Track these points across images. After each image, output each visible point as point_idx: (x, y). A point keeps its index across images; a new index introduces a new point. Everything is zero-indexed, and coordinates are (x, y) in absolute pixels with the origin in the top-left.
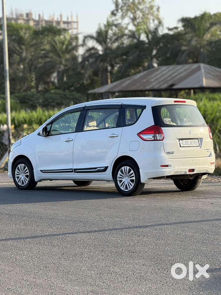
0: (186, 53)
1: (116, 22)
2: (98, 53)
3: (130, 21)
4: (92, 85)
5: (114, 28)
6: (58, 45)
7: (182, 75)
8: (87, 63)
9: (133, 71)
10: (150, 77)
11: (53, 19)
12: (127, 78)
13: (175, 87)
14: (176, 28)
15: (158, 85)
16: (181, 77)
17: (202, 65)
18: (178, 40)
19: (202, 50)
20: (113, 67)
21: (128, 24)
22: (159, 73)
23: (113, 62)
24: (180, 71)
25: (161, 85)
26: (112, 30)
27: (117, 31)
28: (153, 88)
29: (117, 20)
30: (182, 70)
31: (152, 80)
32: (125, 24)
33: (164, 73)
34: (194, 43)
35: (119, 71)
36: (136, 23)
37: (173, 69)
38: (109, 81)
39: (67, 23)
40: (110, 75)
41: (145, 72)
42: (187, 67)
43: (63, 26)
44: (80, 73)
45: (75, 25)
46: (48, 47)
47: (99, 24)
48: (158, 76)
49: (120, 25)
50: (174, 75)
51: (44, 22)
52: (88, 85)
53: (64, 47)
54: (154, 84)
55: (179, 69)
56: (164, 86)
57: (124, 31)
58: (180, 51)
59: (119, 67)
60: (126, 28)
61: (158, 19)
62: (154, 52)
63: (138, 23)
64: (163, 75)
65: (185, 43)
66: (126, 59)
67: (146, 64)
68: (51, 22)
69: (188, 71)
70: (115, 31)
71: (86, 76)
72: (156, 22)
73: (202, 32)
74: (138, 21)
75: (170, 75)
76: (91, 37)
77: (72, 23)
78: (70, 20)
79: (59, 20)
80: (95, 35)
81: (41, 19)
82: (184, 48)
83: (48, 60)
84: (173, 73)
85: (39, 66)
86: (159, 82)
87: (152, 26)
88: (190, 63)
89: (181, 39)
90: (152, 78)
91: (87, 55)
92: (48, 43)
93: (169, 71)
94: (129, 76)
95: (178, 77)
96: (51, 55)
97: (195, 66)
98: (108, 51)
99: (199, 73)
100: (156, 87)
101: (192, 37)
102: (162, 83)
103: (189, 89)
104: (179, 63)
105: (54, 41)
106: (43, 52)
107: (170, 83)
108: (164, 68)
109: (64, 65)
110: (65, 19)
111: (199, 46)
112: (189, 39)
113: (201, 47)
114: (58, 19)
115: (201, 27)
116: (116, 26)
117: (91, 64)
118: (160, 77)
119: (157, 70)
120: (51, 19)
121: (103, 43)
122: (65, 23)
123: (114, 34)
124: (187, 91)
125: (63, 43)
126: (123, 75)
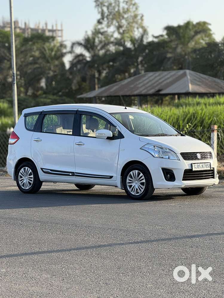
0: (171, 60)
1: (102, 31)
2: (85, 59)
3: (115, 29)
4: (80, 90)
5: (100, 36)
6: (47, 51)
7: (168, 81)
8: (75, 69)
9: (119, 77)
10: (138, 83)
11: (38, 27)
12: (114, 84)
13: (162, 92)
14: (162, 36)
15: (145, 91)
16: (167, 83)
17: (188, 71)
18: (164, 48)
19: (187, 57)
20: (100, 73)
21: (114, 32)
22: (147, 79)
23: (101, 68)
24: (166, 77)
25: (148, 91)
26: (98, 37)
27: (103, 39)
28: (140, 94)
29: (103, 28)
30: (168, 76)
31: (140, 86)
32: (111, 32)
33: (151, 78)
34: (179, 50)
35: (106, 77)
36: (121, 31)
37: (159, 75)
38: (97, 87)
39: (52, 31)
40: (98, 80)
41: (132, 78)
42: (173, 73)
43: (48, 34)
44: (68, 79)
45: (59, 33)
46: (37, 54)
47: (86, 32)
48: (145, 82)
49: (106, 33)
50: (160, 81)
51: (29, 30)
52: (76, 90)
53: (53, 53)
54: (141, 89)
55: (166, 75)
56: (152, 91)
57: (110, 39)
58: (166, 58)
59: (106, 73)
60: (112, 36)
61: (143, 27)
62: (140, 59)
63: (124, 31)
64: (150, 81)
65: (170, 50)
66: (113, 66)
67: (132, 71)
68: (36, 30)
69: (174, 77)
70: (101, 38)
71: (75, 81)
72: (141, 30)
73: (187, 40)
74: (123, 29)
75: (157, 81)
76: (79, 44)
77: (57, 32)
78: (55, 28)
79: (45, 28)
80: (83, 42)
81: (27, 28)
82: (169, 55)
83: (37, 66)
84: (160, 79)
85: (29, 71)
86: (147, 88)
87: (137, 34)
88: (175, 70)
89: (167, 47)
90: (140, 83)
91: (75, 61)
92: (37, 49)
93: (156, 77)
94: (115, 82)
95: (165, 82)
96: (40, 61)
97: (181, 72)
98: (95, 58)
99: (186, 78)
100: (143, 92)
101: (177, 45)
102: (149, 88)
103: (174, 94)
104: (164, 70)
105: (44, 48)
106: (31, 59)
107: (157, 88)
108: (151, 74)
109: (52, 71)
110: (50, 27)
111: (183, 53)
112: (174, 46)
113: (185, 55)
114: (43, 27)
115: (186, 36)
116: (102, 34)
117: (79, 71)
118: (148, 83)
119: (144, 76)
120: (36, 27)
121: (90, 50)
122: (49, 31)
123: (101, 42)
124: (171, 96)
125: (52, 50)
126: (110, 81)
